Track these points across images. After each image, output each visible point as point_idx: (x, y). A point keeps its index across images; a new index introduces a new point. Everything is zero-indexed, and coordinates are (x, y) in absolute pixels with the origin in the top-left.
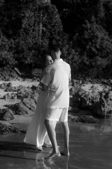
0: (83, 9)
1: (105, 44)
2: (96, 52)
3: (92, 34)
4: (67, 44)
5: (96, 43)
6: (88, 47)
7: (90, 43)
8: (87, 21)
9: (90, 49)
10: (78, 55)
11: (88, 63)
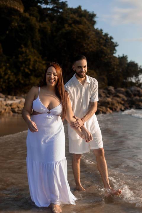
0: (20, 34)
1: (37, 65)
2: (29, 73)
3: (25, 58)
4: (4, 65)
5: (29, 65)
6: (22, 68)
7: (24, 65)
8: (22, 46)
9: (24, 70)
10: (13, 75)
11: (22, 82)
